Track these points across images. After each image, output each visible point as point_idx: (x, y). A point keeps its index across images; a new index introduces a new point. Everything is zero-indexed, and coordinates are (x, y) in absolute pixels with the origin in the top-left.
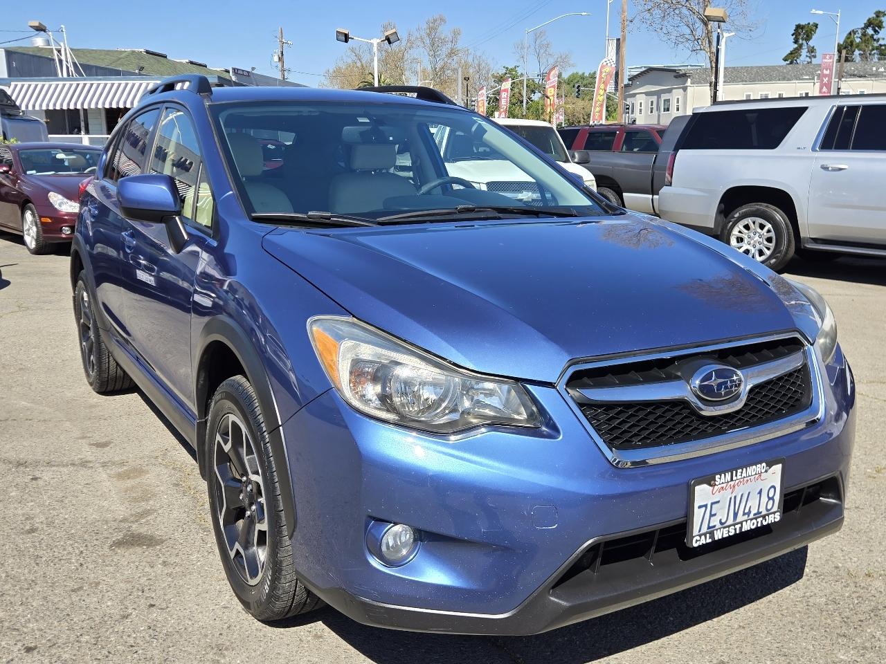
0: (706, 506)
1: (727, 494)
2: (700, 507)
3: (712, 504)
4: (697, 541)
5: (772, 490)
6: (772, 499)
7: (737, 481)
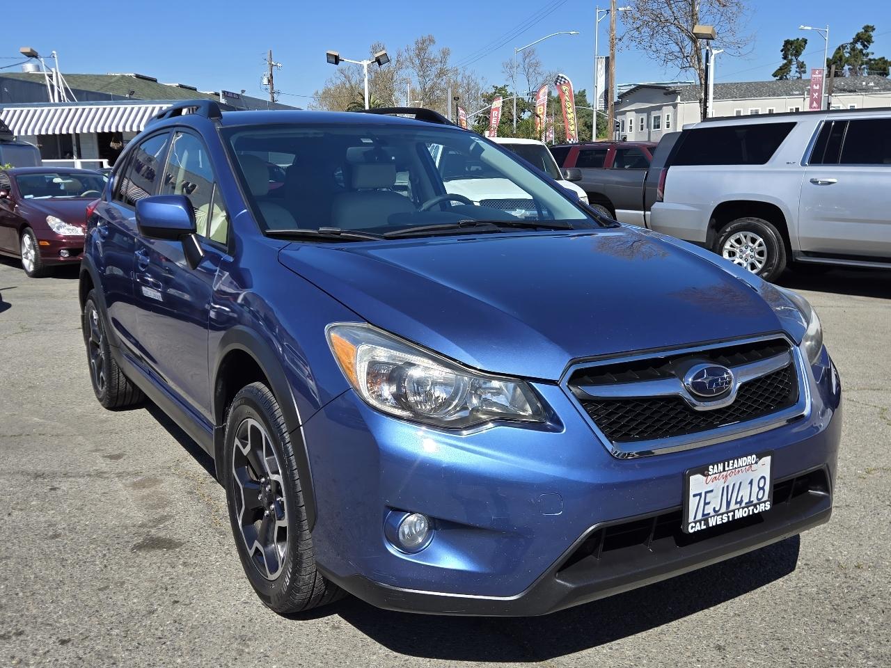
0: (700, 495)
1: (720, 484)
2: (694, 496)
3: (706, 493)
4: (692, 527)
5: (762, 480)
6: (762, 489)
7: (729, 472)
